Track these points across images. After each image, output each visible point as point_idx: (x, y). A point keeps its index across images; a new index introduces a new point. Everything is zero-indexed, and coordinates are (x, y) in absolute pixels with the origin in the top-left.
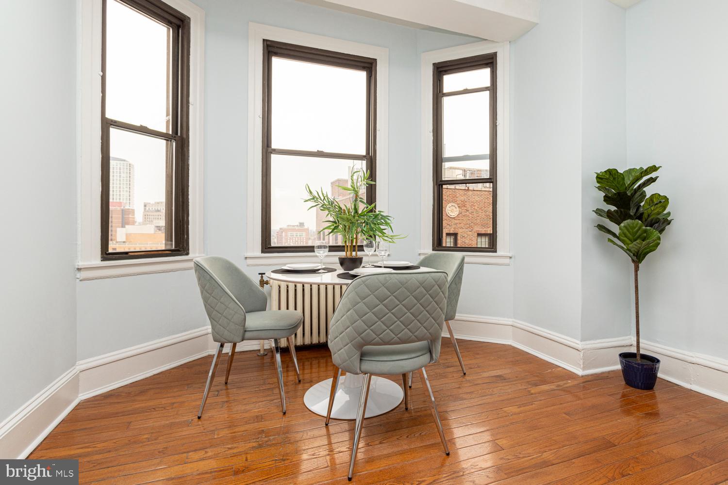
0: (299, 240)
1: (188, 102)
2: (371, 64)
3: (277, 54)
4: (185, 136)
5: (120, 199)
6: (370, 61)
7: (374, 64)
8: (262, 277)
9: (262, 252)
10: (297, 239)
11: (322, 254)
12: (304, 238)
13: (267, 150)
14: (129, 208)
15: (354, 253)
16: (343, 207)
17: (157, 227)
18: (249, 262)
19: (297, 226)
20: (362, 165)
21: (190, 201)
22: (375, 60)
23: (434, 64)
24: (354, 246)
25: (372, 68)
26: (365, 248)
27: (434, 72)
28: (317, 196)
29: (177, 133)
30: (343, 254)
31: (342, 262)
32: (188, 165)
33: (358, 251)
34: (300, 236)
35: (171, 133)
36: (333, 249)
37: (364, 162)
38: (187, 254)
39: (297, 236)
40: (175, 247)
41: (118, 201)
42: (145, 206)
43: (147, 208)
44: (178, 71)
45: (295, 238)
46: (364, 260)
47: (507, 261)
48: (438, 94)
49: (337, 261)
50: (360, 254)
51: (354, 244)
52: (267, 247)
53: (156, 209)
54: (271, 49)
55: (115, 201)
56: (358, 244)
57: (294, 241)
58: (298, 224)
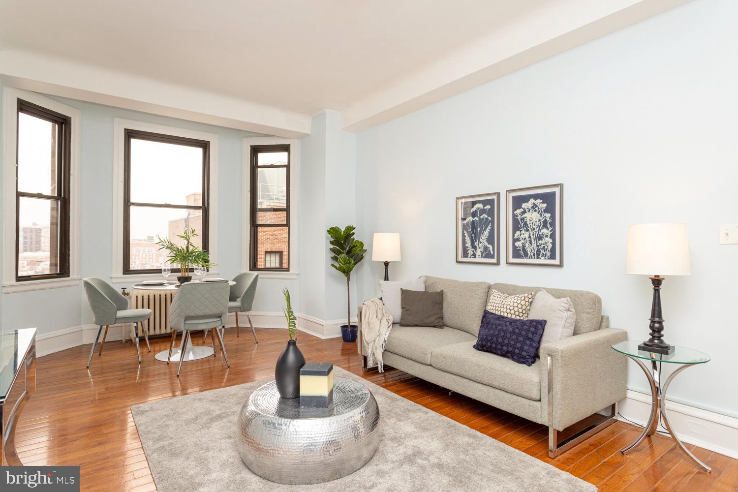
0: (147, 257)
1: (69, 174)
2: (206, 144)
3: (135, 138)
4: (67, 197)
6: (205, 142)
7: (208, 145)
8: (124, 291)
9: (124, 274)
10: (144, 255)
11: (166, 275)
12: (154, 255)
13: (127, 204)
15: (187, 273)
16: (180, 248)
18: (114, 280)
19: (145, 240)
20: (199, 213)
21: (71, 240)
22: (209, 142)
23: (251, 146)
24: (187, 269)
25: (206, 146)
26: (195, 271)
27: (251, 152)
28: (163, 240)
29: (61, 196)
30: (180, 274)
31: (179, 279)
32: (69, 216)
33: (189, 272)
34: (149, 251)
35: (56, 195)
36: (173, 271)
37: (201, 211)
38: (69, 276)
39: (144, 251)
40: (60, 271)
44: (61, 153)
45: (142, 254)
46: (192, 278)
47: (295, 277)
48: (254, 167)
49: (177, 279)
50: (190, 274)
51: (187, 267)
52: (127, 270)
54: (130, 134)
56: (189, 267)
57: (141, 257)
58: (147, 239)
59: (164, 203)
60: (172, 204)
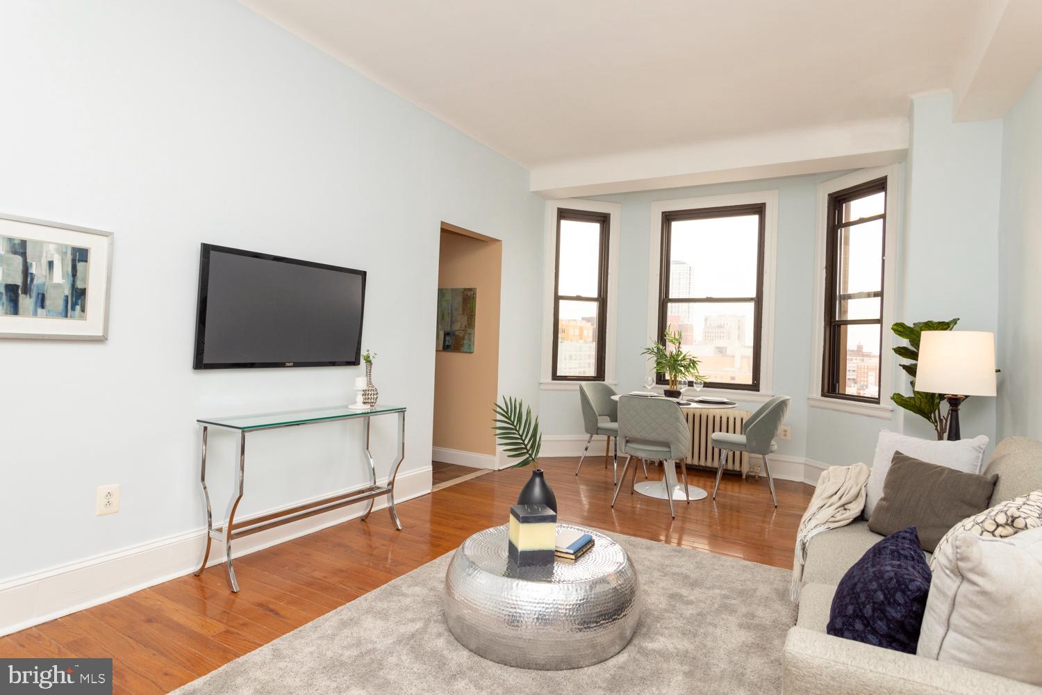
2: (762, 208)
3: (675, 220)
4: (605, 297)
5: (678, 312)
7: (764, 208)
9: (656, 383)
13: (664, 300)
14: (687, 323)
17: (719, 348)
20: (751, 306)
22: (765, 204)
23: (830, 195)
25: (762, 211)
27: (829, 203)
29: (600, 297)
35: (596, 297)
37: (753, 304)
41: (676, 314)
42: (706, 320)
43: (708, 323)
47: (889, 415)
48: (835, 226)
53: (719, 324)
55: (673, 314)
59: (705, 297)
60: (714, 297)
